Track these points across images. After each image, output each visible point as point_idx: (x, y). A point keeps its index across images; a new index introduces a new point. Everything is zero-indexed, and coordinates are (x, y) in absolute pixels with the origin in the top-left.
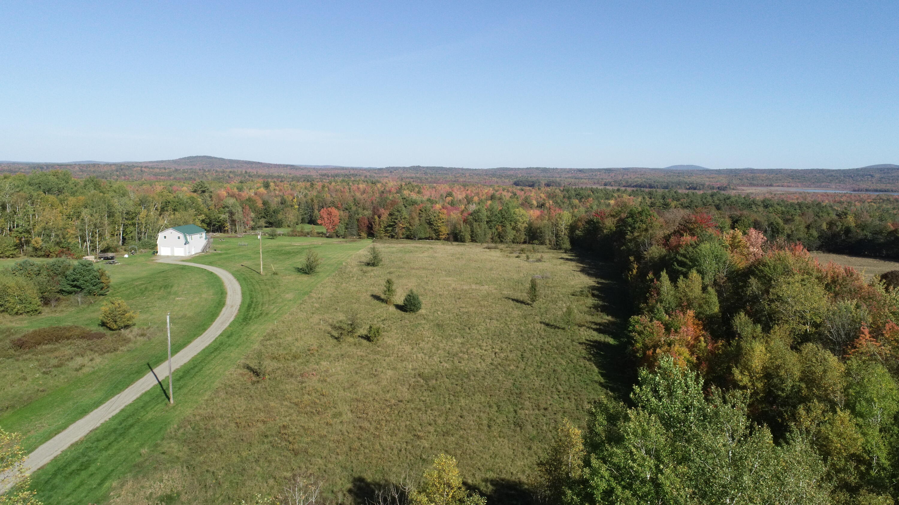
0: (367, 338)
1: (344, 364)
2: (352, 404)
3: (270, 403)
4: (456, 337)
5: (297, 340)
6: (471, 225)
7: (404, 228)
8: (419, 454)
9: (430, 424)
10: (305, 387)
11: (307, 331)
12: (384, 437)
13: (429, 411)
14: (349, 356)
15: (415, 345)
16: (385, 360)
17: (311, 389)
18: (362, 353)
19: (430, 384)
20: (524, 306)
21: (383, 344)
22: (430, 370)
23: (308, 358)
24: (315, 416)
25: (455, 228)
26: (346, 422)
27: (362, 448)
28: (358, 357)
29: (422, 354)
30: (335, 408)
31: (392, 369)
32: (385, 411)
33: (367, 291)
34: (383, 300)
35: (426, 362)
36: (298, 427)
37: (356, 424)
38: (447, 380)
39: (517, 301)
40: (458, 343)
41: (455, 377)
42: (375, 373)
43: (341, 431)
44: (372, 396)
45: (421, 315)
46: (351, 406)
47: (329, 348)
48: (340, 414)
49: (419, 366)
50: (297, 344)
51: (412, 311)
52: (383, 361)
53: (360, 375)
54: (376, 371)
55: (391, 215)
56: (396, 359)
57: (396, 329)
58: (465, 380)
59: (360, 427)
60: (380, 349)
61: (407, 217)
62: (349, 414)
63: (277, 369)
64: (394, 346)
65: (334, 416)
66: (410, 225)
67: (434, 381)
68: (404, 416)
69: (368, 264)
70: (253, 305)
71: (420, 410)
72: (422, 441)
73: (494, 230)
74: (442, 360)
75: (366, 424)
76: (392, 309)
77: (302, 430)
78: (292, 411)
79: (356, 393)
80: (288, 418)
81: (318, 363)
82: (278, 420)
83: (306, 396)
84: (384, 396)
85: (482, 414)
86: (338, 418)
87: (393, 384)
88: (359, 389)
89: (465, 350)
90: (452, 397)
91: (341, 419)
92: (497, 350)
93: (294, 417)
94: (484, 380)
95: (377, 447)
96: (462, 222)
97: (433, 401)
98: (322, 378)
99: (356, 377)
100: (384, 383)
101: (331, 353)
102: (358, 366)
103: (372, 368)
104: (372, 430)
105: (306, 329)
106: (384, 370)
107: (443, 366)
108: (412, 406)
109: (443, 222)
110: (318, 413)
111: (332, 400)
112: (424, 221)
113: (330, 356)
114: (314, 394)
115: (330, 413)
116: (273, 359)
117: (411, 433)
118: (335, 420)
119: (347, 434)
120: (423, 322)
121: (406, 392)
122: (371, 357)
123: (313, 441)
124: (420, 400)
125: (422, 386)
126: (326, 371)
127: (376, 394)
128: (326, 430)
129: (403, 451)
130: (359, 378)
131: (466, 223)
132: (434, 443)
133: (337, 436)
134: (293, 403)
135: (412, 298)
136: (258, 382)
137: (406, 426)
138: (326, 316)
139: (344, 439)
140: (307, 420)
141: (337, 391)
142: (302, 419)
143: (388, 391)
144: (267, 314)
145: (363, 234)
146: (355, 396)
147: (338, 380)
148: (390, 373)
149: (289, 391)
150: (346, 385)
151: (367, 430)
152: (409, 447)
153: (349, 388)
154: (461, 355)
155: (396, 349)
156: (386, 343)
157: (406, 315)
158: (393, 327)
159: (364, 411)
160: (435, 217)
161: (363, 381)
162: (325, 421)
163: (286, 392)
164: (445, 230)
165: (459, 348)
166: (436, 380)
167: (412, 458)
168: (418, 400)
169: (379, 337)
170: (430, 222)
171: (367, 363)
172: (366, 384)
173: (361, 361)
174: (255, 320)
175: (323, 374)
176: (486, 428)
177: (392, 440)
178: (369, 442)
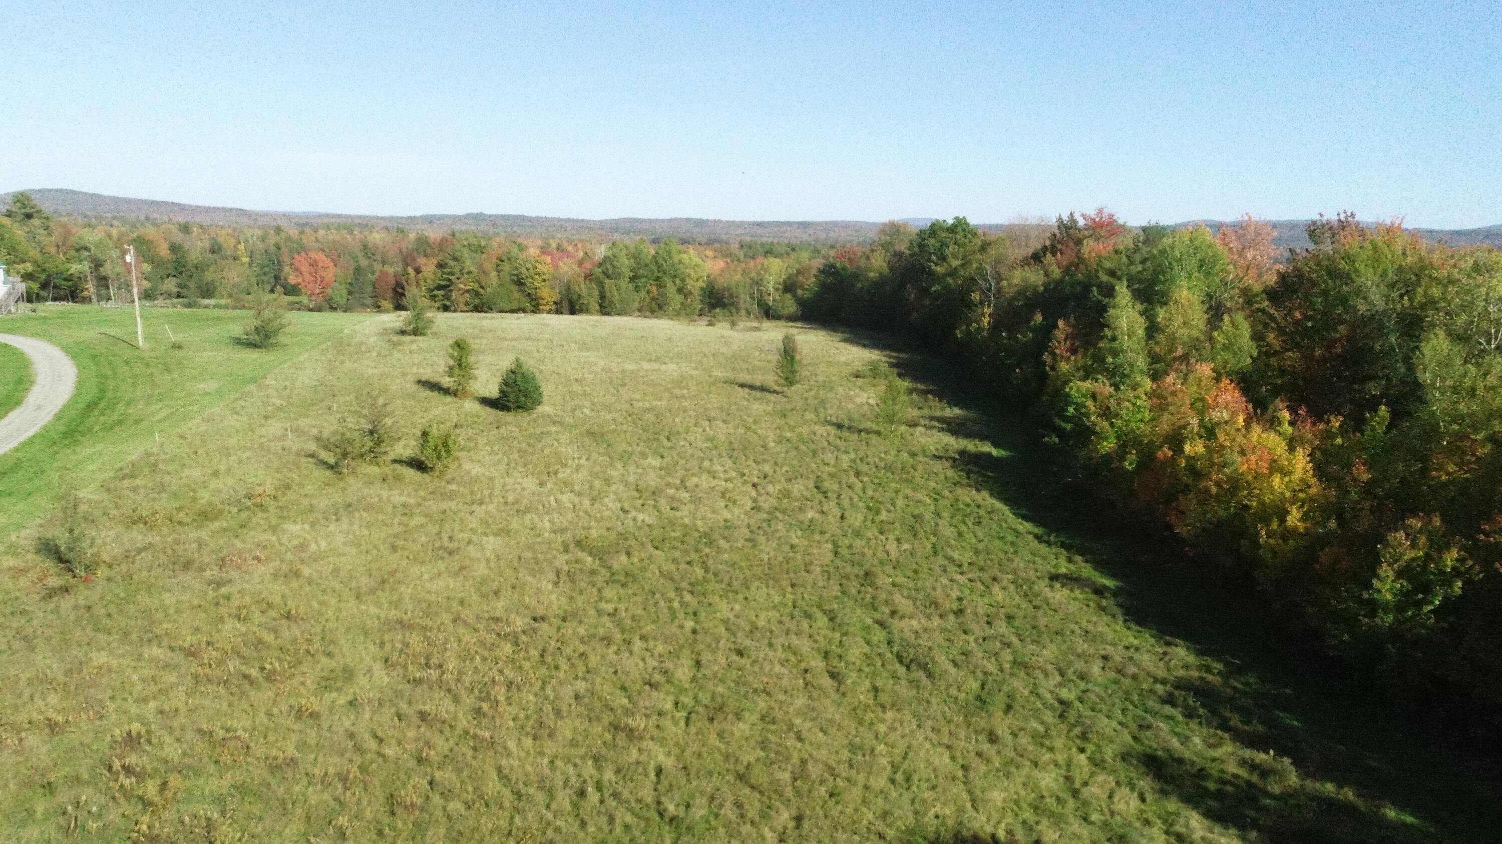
0: (419, 465)
1: (356, 527)
2: (386, 638)
3: (93, 655)
4: (644, 456)
5: (216, 474)
6: (601, 284)
7: (468, 291)
8: (649, 800)
9: (653, 685)
10: (228, 598)
11: (248, 454)
12: (512, 745)
13: (638, 645)
14: (369, 508)
15: (545, 477)
16: (472, 513)
17: (248, 599)
18: (404, 499)
19: (616, 566)
20: (772, 397)
21: (462, 477)
22: (603, 532)
23: (244, 515)
24: (259, 688)
25: (569, 288)
26: (370, 701)
27: (436, 799)
28: (394, 507)
29: (571, 496)
30: (329, 655)
31: (496, 535)
32: (498, 652)
33: (404, 375)
34: (446, 391)
35: (586, 512)
36: (190, 735)
37: (404, 706)
38: (658, 552)
39: (752, 387)
40: (654, 468)
41: (676, 544)
42: (451, 546)
43: (352, 736)
44: (448, 609)
45: (544, 416)
46: (382, 644)
47: (309, 489)
48: (348, 674)
49: (571, 522)
50: (214, 484)
51: (520, 407)
52: (468, 515)
53: (406, 553)
54: (451, 538)
55: (440, 266)
56: (502, 508)
57: (487, 444)
58: (707, 550)
59: (423, 716)
60: (454, 487)
61: (472, 269)
62: (379, 670)
63: (140, 551)
64: (491, 479)
65: (327, 683)
66: (482, 287)
67: (624, 558)
68: (564, 666)
69: (403, 332)
70: (102, 405)
71: (607, 640)
72: (644, 744)
73: (643, 294)
74: (626, 506)
75: (444, 706)
76: (471, 406)
77: (201, 747)
78: (172, 678)
79: (396, 604)
80: (152, 705)
81: (274, 529)
82: (114, 717)
83: (230, 626)
84: (485, 608)
85: (795, 641)
86: (339, 690)
87: (509, 572)
88: (406, 591)
89: (678, 482)
90: (688, 597)
91: (350, 691)
92: (756, 480)
93: (178, 699)
94: (754, 546)
95: (492, 786)
96: (581, 280)
97: (640, 612)
98: (285, 568)
99: (393, 561)
100: (481, 570)
101: (315, 502)
102: (398, 529)
103: (439, 534)
104: (463, 722)
105: (245, 449)
106: (475, 538)
107: (635, 520)
108: (582, 631)
109: (544, 280)
110: (268, 679)
111: (318, 630)
112: (508, 279)
113: (311, 509)
114: (257, 617)
115: (310, 673)
116: (134, 522)
117: (598, 719)
118: (329, 697)
119: (373, 745)
120: (554, 429)
121: (551, 592)
122: (434, 506)
123: (241, 789)
124: (600, 613)
125: (593, 572)
126: (302, 547)
127: (462, 602)
128: (294, 737)
129: (593, 796)
130: (404, 563)
131: (591, 280)
132: (688, 753)
133: (336, 760)
134: (182, 649)
135: (519, 377)
136: (66, 590)
137: (577, 697)
138: (302, 423)
139: (363, 769)
140: (225, 705)
141: (333, 601)
142: (207, 703)
143: (496, 593)
144: (138, 422)
145: (386, 304)
146: (393, 612)
147: (336, 571)
148: (492, 543)
149: (171, 611)
150: (365, 582)
151: (444, 724)
152: (609, 775)
153: (372, 591)
154: (671, 492)
155: (498, 486)
156: (469, 473)
157: (509, 417)
158: (482, 441)
159: (428, 659)
160: (528, 270)
161: (415, 570)
162: (293, 701)
163: (159, 615)
164: (548, 294)
165: (661, 477)
166: (628, 554)
167: (629, 819)
168: (593, 612)
169: (449, 461)
170: (519, 281)
171: (423, 520)
172: (426, 576)
173: (404, 519)
174: (101, 434)
175: (289, 556)
176: (827, 682)
177: (542, 754)
178: (459, 771)
